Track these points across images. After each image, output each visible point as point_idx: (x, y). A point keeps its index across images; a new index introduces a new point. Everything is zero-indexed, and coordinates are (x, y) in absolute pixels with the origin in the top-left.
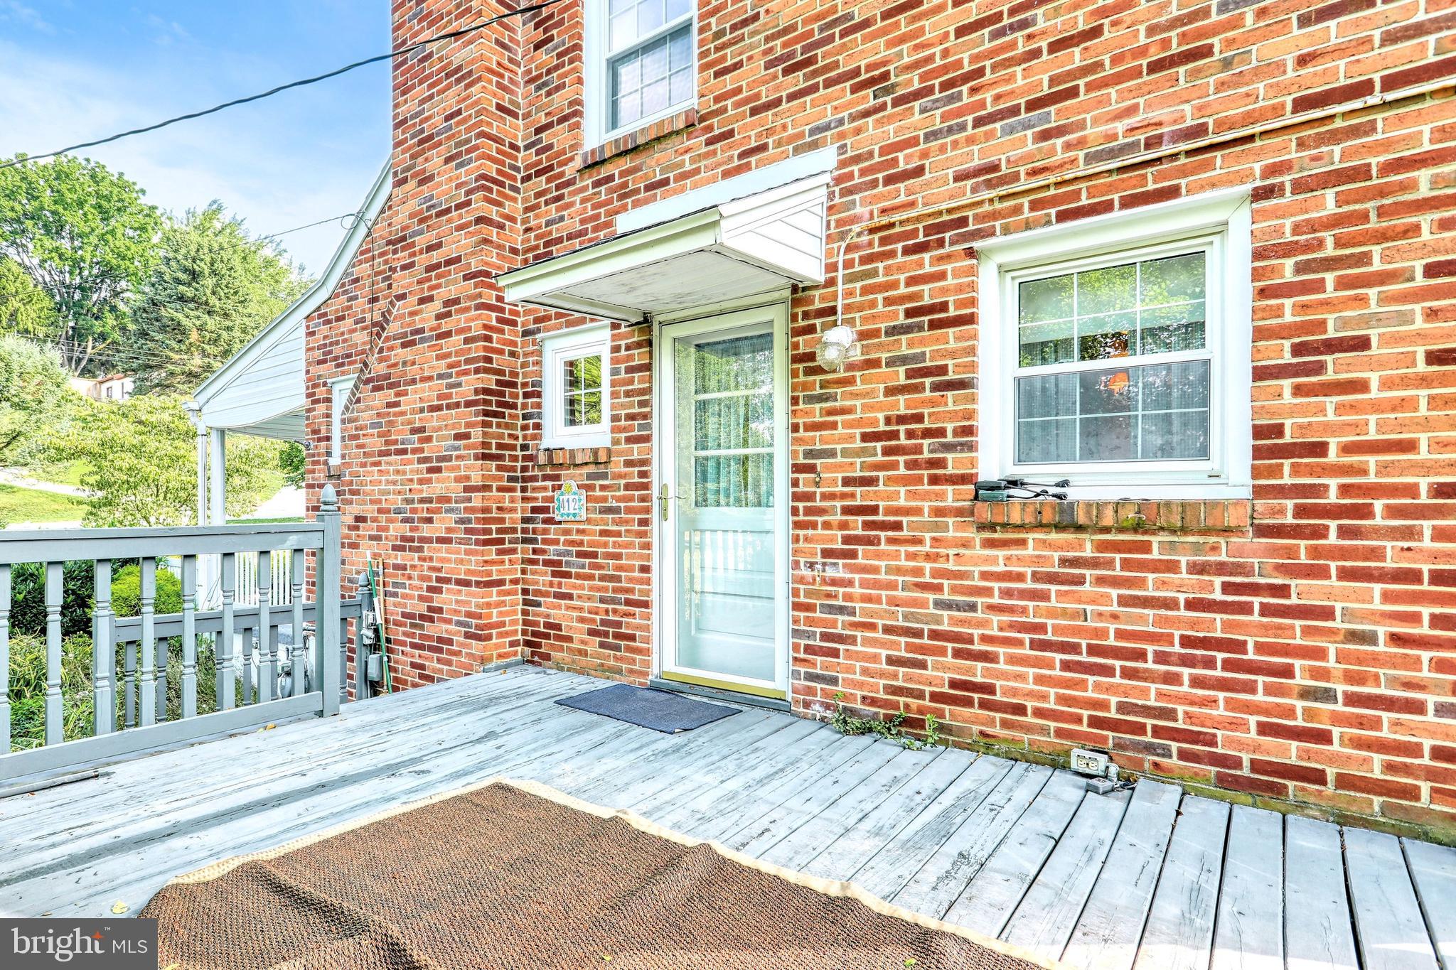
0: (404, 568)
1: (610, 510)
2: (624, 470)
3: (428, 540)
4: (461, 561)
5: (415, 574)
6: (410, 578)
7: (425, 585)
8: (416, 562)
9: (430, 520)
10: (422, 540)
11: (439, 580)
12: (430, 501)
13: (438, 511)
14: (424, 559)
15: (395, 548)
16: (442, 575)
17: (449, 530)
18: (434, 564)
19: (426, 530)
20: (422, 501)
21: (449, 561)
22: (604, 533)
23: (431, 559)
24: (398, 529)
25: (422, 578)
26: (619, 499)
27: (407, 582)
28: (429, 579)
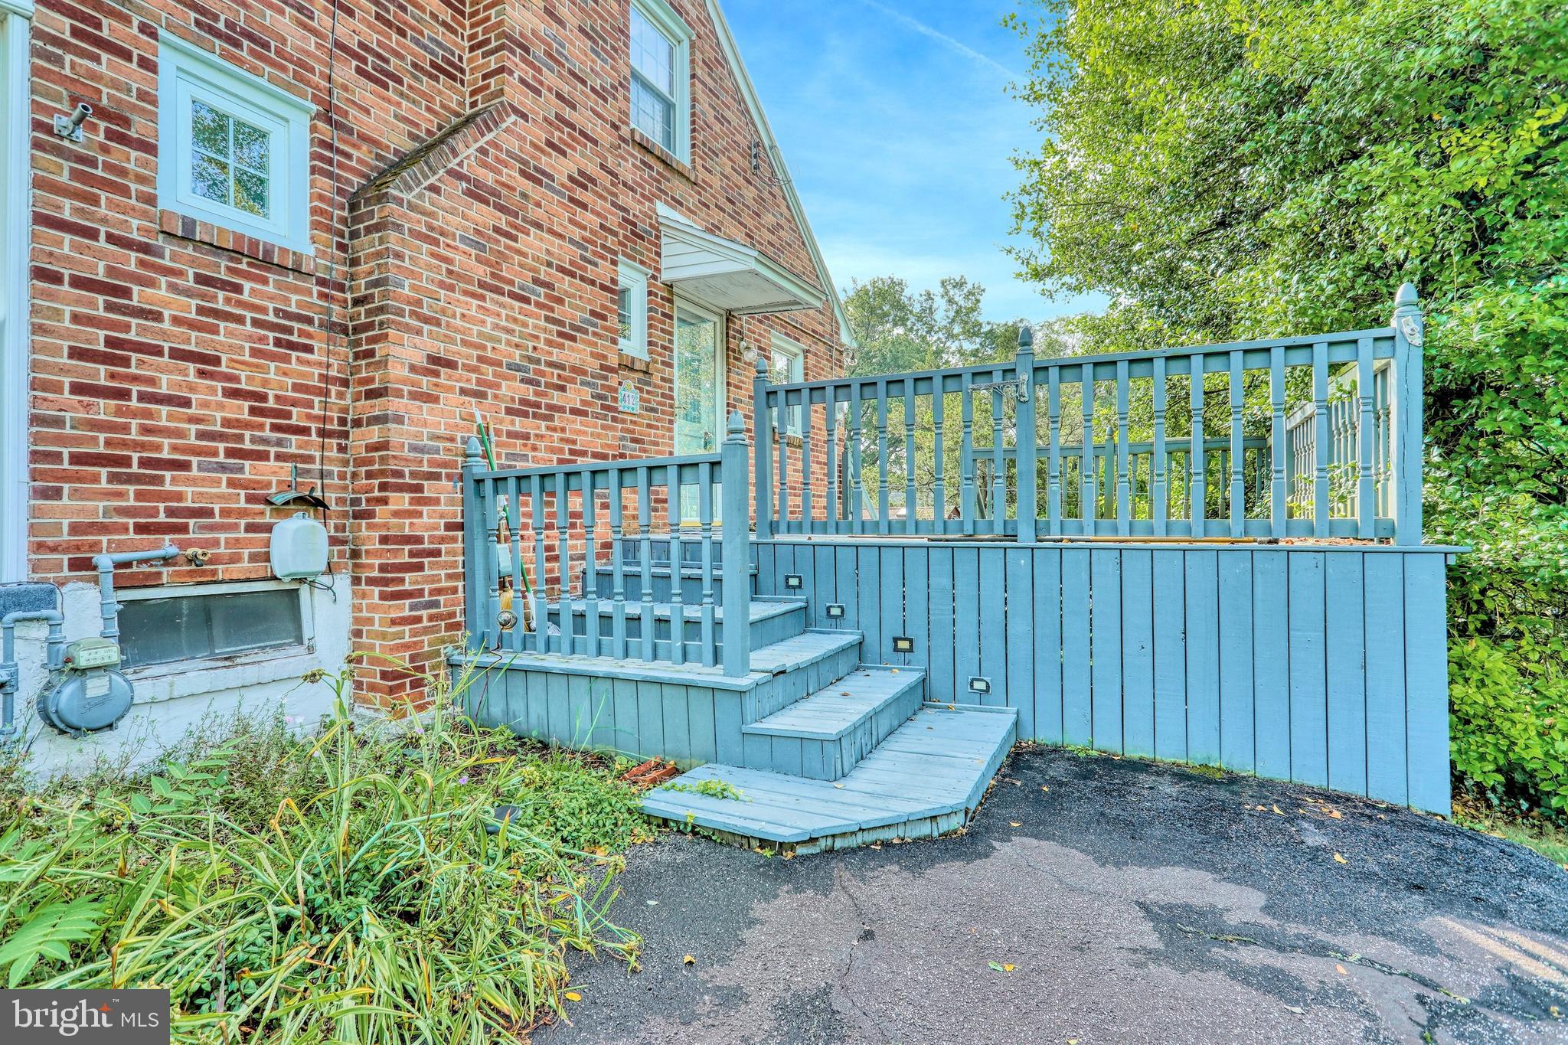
0: (526, 437)
1: (653, 410)
2: (660, 383)
3: (561, 409)
4: (599, 436)
5: (542, 445)
6: (534, 449)
7: (555, 457)
8: (543, 431)
9: (563, 389)
10: (551, 407)
11: (572, 452)
12: (562, 367)
13: (573, 381)
14: (554, 430)
15: (509, 411)
16: (578, 447)
17: (584, 402)
18: (567, 435)
19: (556, 398)
20: (550, 364)
21: (585, 433)
22: (649, 426)
23: (563, 430)
24: (513, 389)
25: (552, 450)
26: (659, 403)
27: (531, 454)
28: (561, 451)
